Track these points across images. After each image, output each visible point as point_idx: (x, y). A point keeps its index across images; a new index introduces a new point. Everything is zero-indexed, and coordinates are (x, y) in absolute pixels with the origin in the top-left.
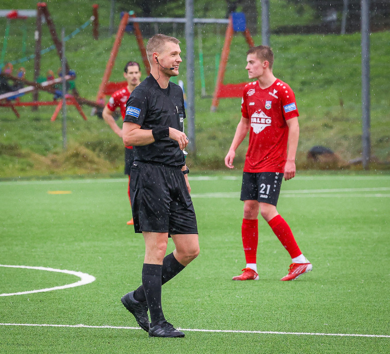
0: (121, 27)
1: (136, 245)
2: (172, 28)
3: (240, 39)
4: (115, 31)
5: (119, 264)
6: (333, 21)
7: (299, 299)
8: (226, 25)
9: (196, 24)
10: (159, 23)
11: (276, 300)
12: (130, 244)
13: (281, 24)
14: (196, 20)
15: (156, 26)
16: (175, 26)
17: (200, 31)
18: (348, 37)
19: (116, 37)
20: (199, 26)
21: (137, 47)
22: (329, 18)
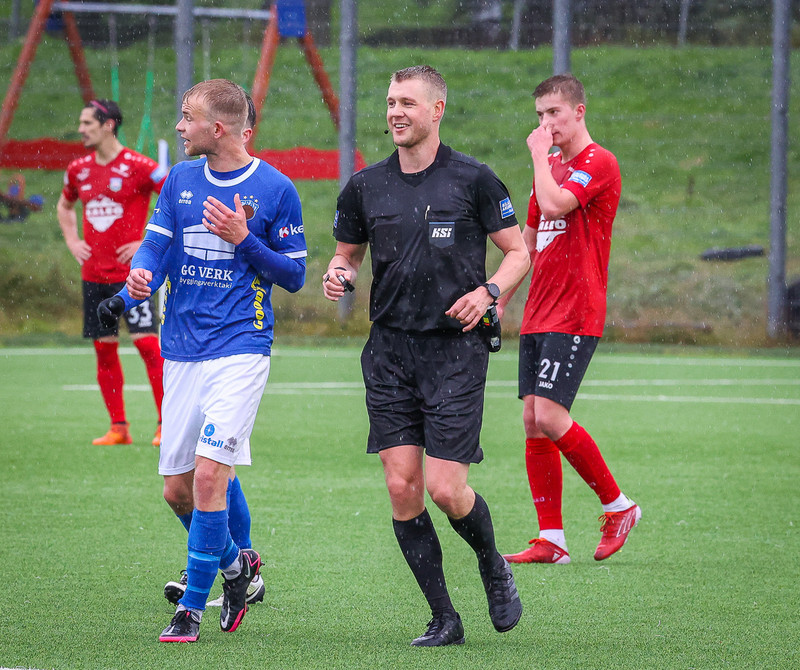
0: (37, 21)
1: (57, 492)
2: (147, 27)
3: (294, 53)
4: (22, 30)
5: (19, 533)
6: (493, 21)
7: (406, 616)
8: (264, 22)
9: (198, 19)
10: (119, 16)
11: (355, 616)
12: (43, 489)
13: (380, 24)
14: (198, 11)
15: (112, 22)
16: (152, 22)
17: (206, 34)
18: (525, 55)
19: (25, 41)
20: (205, 23)
21: (68, 65)
22: (484, 15)
